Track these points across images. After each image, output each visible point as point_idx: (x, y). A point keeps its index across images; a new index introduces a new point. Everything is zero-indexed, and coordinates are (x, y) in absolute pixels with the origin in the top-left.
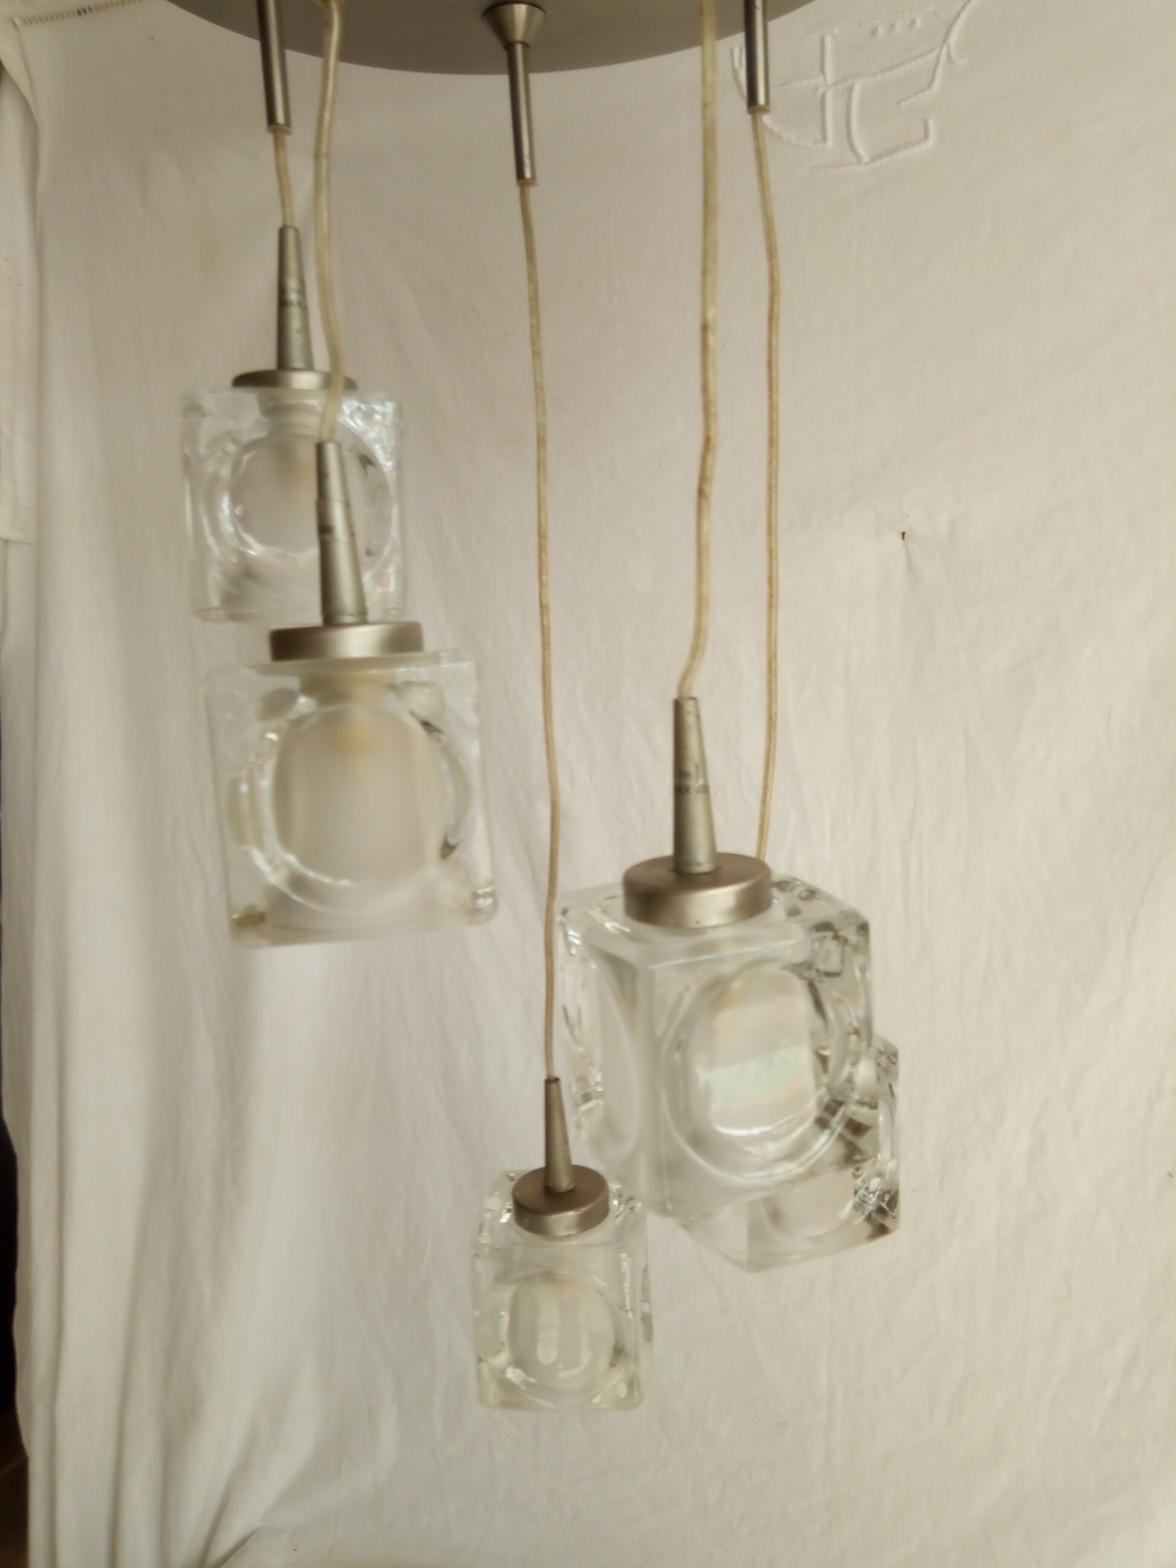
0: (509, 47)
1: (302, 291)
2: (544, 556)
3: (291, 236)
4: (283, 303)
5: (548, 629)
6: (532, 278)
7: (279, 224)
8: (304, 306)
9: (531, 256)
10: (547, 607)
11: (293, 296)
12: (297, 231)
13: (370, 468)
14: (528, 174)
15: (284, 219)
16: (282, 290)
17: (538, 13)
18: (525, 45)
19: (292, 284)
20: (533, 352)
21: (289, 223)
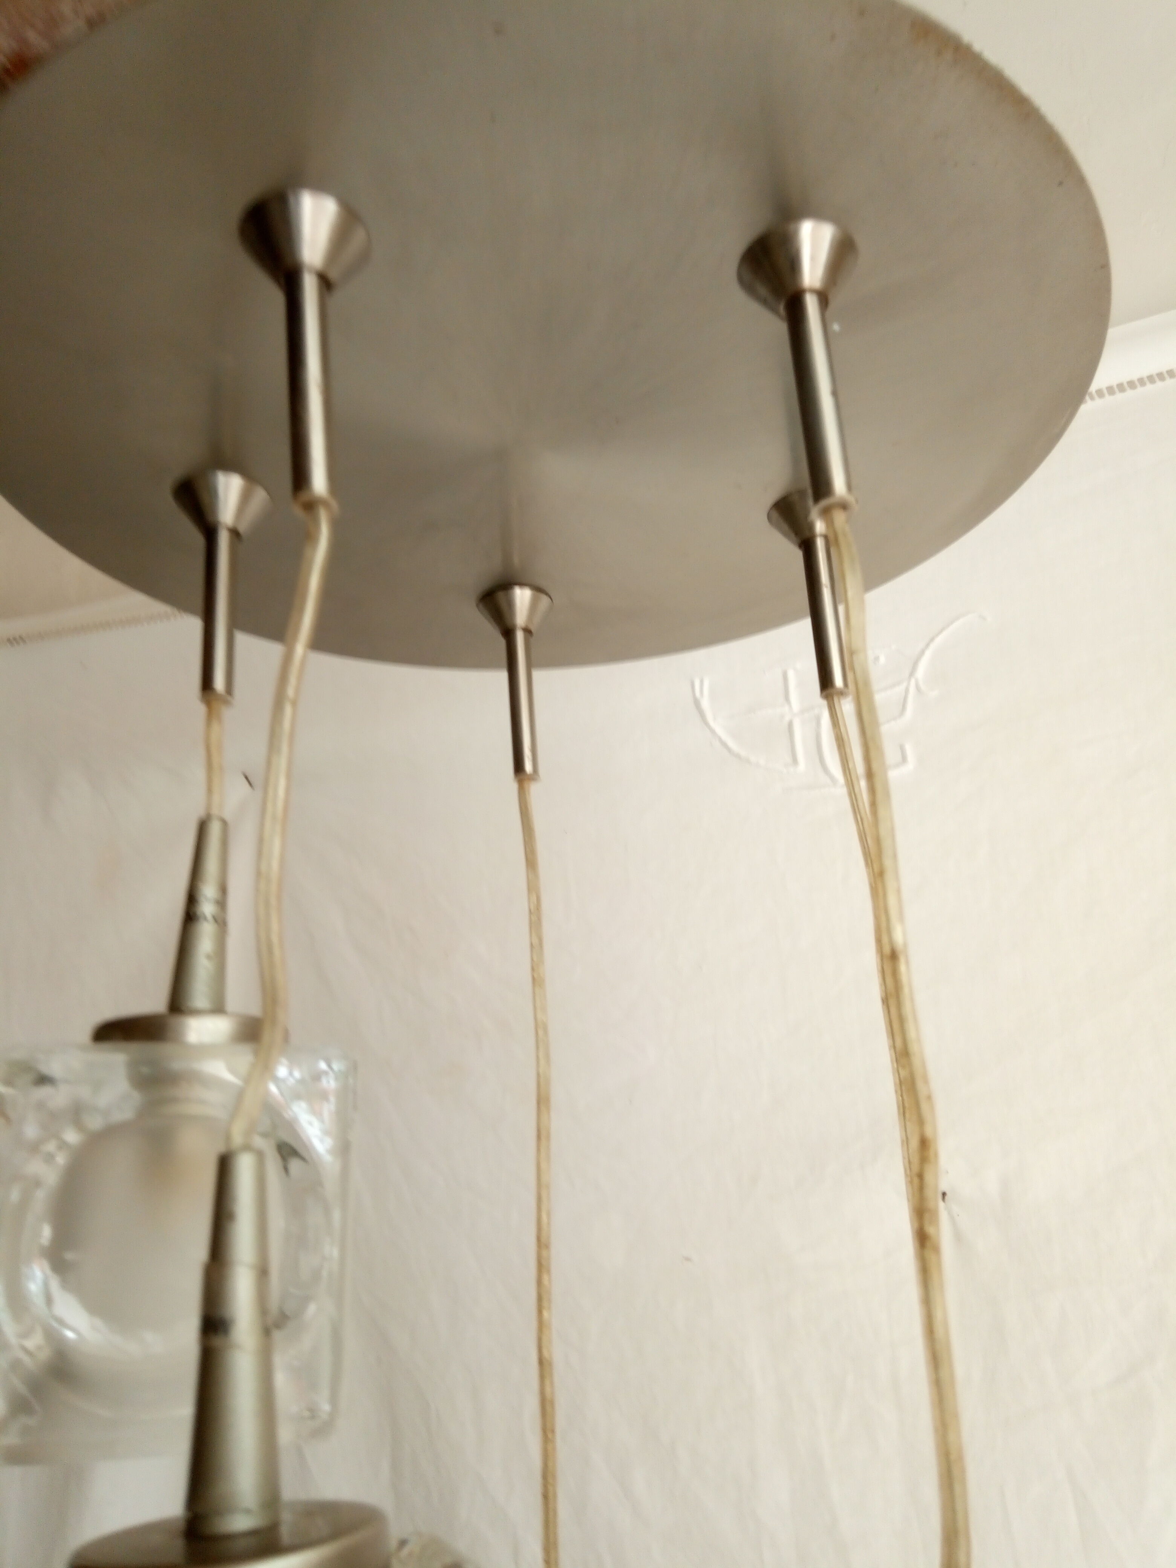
0: (508, 633)
1: (222, 903)
2: (545, 1278)
3: (215, 831)
4: (190, 917)
5: (552, 1403)
6: (533, 887)
7: (201, 812)
8: (221, 922)
9: (531, 862)
10: (550, 1364)
11: (207, 908)
12: (224, 823)
13: (295, 1165)
14: (528, 767)
15: (209, 806)
16: (192, 899)
17: (544, 600)
18: (527, 631)
19: (208, 891)
20: (534, 979)
21: (215, 811)
